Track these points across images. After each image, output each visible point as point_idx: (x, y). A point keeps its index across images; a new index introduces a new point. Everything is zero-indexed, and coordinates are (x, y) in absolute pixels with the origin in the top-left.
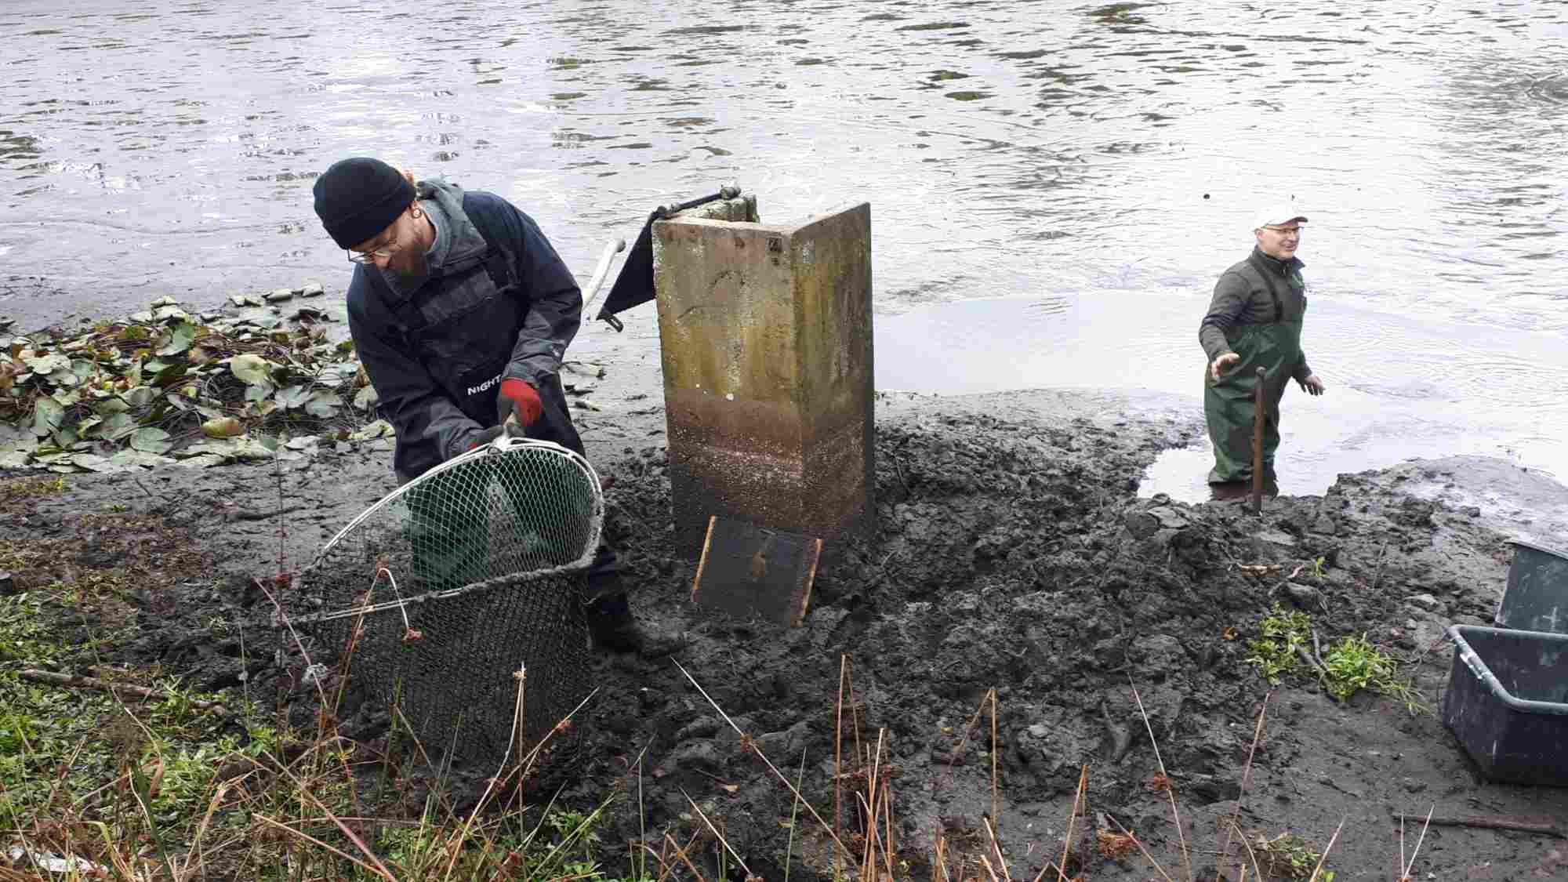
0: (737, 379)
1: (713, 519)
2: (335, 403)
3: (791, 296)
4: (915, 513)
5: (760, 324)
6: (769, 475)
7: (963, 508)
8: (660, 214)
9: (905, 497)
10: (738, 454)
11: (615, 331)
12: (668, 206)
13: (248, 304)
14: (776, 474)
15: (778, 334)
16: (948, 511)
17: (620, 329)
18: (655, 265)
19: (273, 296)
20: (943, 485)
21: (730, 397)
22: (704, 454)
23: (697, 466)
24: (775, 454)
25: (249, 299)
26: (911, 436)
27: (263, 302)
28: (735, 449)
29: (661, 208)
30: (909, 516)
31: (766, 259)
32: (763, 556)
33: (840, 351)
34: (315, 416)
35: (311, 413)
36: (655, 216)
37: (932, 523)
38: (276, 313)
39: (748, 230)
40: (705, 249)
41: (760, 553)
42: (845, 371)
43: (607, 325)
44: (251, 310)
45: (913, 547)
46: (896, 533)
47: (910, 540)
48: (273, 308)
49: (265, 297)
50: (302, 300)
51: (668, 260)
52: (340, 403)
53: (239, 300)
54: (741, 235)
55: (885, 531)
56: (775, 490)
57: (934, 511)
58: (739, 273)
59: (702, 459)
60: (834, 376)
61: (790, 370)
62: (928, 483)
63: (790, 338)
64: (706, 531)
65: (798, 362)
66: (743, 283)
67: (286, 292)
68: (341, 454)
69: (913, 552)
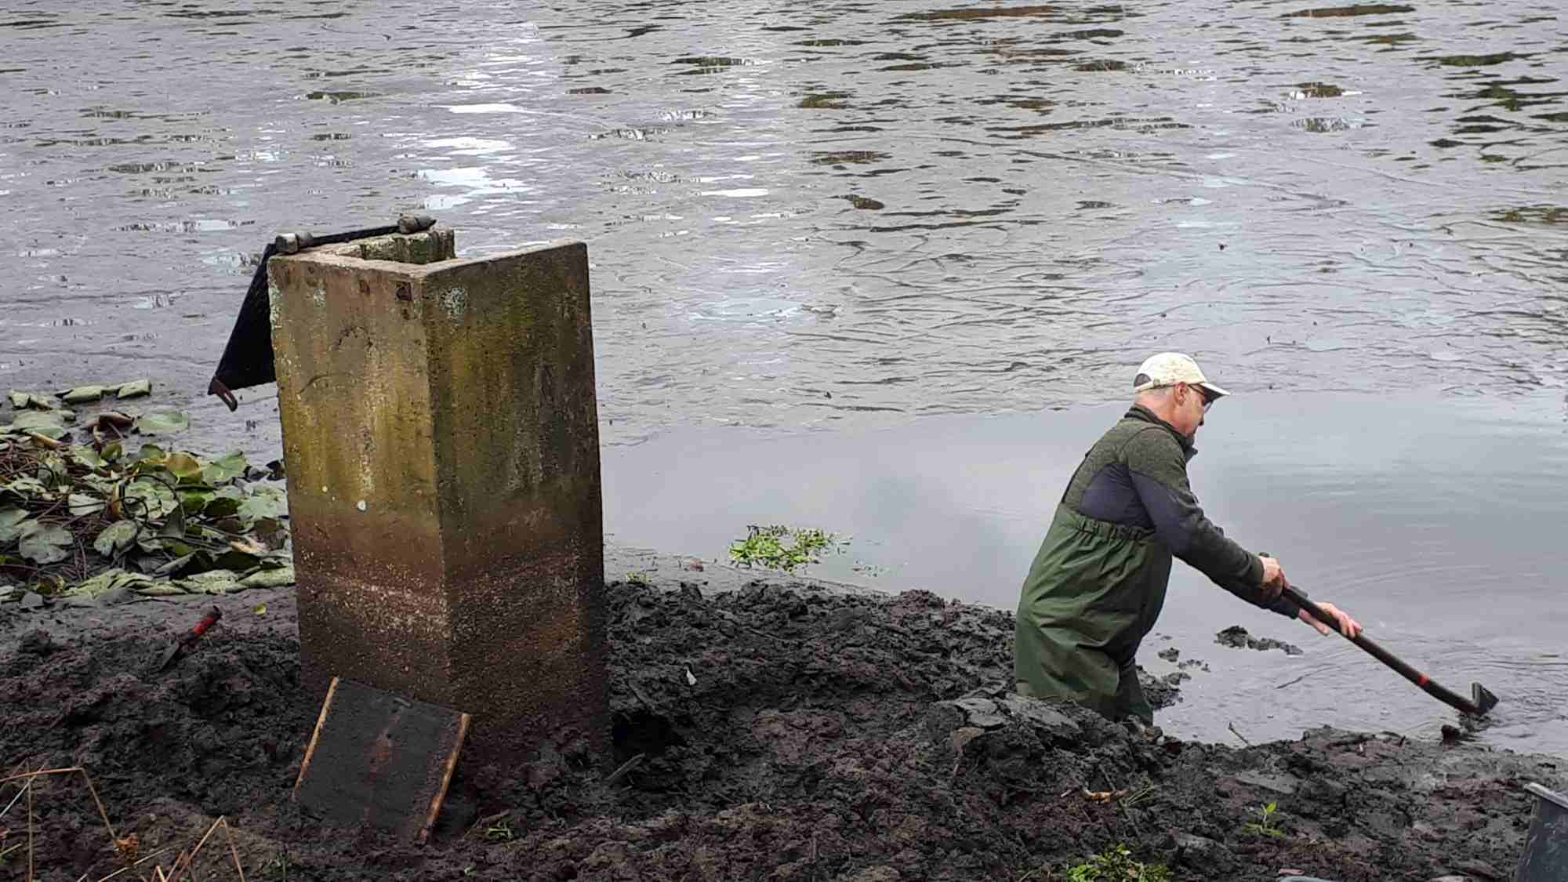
0: (368, 479)
1: (335, 681)
2: (62, 542)
3: (423, 363)
4: (789, 724)
5: (393, 400)
6: (410, 620)
7: (866, 715)
8: (277, 247)
9: (774, 701)
10: (373, 588)
11: (226, 407)
12: (290, 237)
13: (32, 405)
14: (418, 618)
15: (413, 417)
16: (843, 719)
17: (233, 406)
18: (272, 318)
19: (71, 395)
20: (837, 680)
21: (362, 505)
22: (335, 589)
23: (327, 605)
24: (415, 590)
25: (34, 398)
26: (810, 601)
27: (57, 404)
28: (371, 582)
29: (280, 239)
30: (778, 728)
31: (394, 309)
32: (389, 736)
33: (524, 445)
34: (30, 561)
35: (25, 555)
36: (272, 249)
37: (810, 740)
38: (69, 420)
39: (374, 271)
40: (326, 296)
41: (386, 732)
42: (538, 478)
43: (220, 400)
44: (33, 414)
45: (777, 778)
46: (756, 755)
47: (775, 766)
48: (68, 413)
49: (60, 396)
50: (114, 403)
51: (286, 311)
52: (70, 541)
53: (20, 398)
54: (366, 278)
55: (738, 750)
56: (416, 640)
57: (817, 721)
58: (364, 329)
59: (333, 597)
60: (515, 483)
61: (428, 468)
62: (813, 676)
63: (426, 422)
64: (323, 700)
65: (438, 457)
66: (370, 344)
67: (94, 390)
68: (26, 610)
69: (776, 784)
